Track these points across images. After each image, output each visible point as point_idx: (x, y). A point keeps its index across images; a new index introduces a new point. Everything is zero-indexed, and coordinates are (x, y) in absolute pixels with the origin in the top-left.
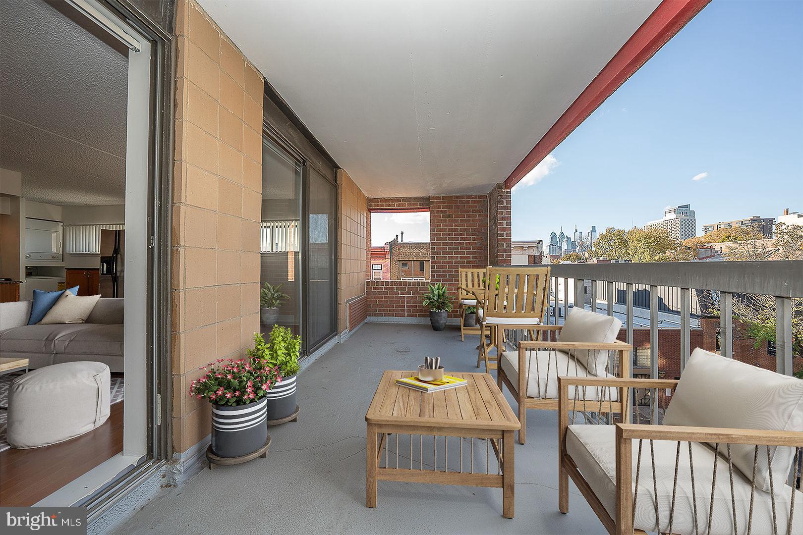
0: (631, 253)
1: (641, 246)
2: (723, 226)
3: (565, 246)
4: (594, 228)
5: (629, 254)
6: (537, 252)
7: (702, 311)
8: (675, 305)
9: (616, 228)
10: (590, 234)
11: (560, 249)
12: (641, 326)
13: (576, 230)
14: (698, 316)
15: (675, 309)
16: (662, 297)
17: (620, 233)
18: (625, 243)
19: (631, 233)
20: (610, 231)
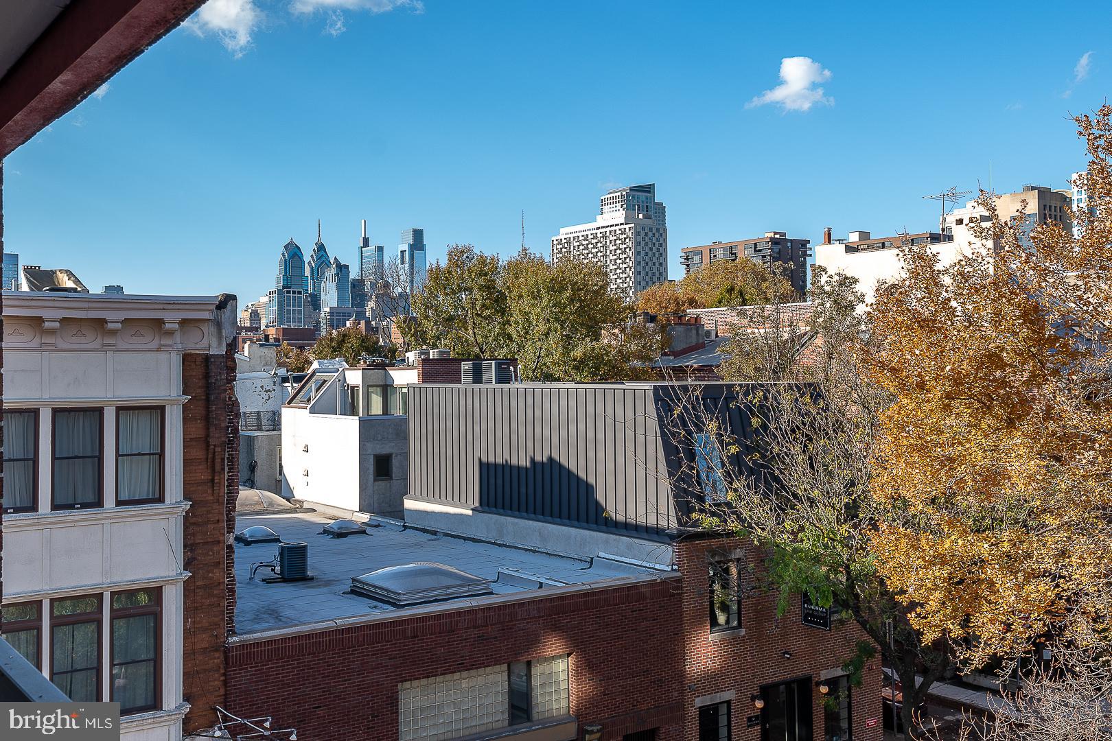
0: (514, 335)
1: (540, 312)
2: (720, 253)
3: (330, 298)
4: (418, 235)
5: (510, 337)
6: (214, 342)
7: (679, 522)
8: (621, 507)
9: (476, 251)
10: (407, 255)
11: (315, 302)
12: (541, 585)
13: (366, 242)
14: (672, 537)
15: (621, 518)
16: (591, 480)
17: (486, 268)
18: (497, 302)
19: (516, 268)
20: (459, 256)
